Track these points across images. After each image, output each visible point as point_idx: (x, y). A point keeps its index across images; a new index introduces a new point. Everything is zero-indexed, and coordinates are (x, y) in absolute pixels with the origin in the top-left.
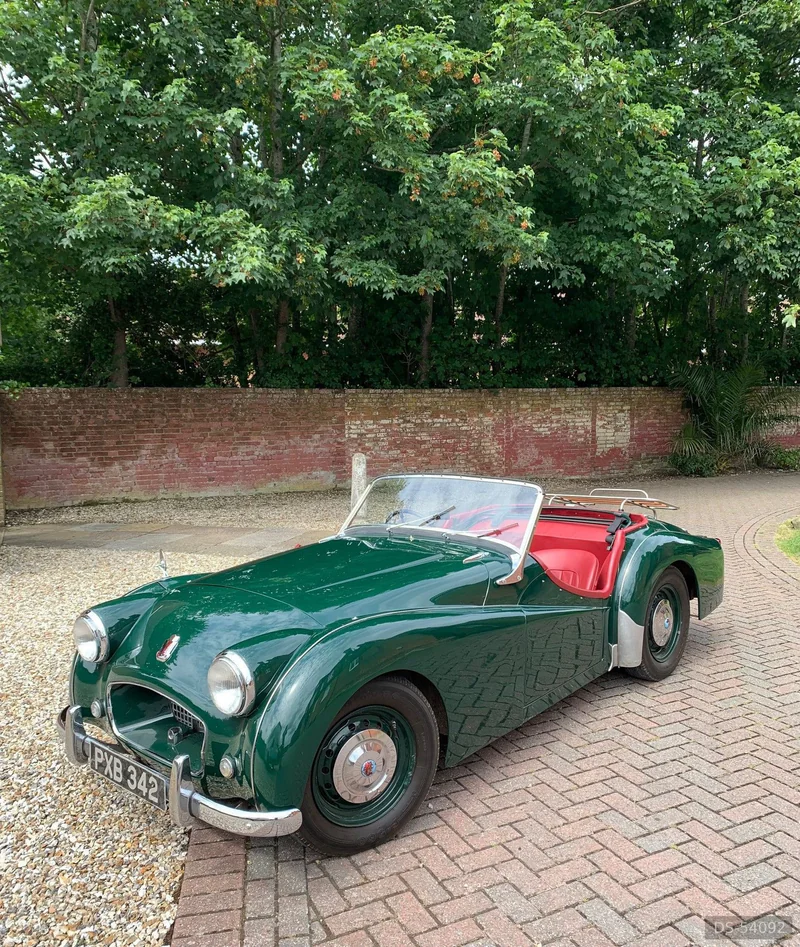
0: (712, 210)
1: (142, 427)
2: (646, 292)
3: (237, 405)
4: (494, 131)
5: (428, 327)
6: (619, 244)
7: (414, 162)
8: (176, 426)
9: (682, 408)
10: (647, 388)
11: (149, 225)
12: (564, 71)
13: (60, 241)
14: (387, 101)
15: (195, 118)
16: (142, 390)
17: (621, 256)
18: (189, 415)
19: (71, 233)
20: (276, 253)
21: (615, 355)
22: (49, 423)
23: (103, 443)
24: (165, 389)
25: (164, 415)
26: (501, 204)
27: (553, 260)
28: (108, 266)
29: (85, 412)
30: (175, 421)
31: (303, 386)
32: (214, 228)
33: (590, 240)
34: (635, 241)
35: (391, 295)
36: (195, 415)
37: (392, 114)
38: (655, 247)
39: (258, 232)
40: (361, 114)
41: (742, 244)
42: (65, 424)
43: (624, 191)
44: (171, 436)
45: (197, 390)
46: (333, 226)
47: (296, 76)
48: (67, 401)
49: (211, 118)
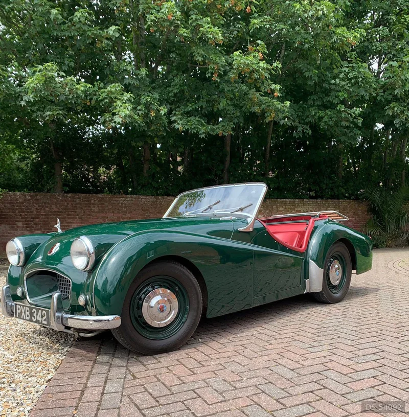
0: (382, 94)
1: (71, 215)
2: (347, 140)
3: (122, 204)
4: (259, 42)
5: (227, 164)
6: (330, 112)
7: (214, 58)
8: (89, 215)
9: (368, 212)
10: (348, 201)
11: (68, 93)
12: (298, 7)
13: (20, 102)
14: (198, 22)
15: (92, 32)
16: (70, 195)
17: (331, 118)
18: (96, 209)
19: (26, 98)
20: (139, 110)
21: (331, 182)
22: (19, 212)
23: (50, 224)
24: (82, 195)
25: (82, 208)
26: (263, 83)
27: (294, 121)
28: (46, 117)
29: (39, 206)
30: (88, 213)
31: (158, 195)
32: (104, 95)
33: (314, 110)
34: (338, 109)
35: (203, 136)
36: (99, 209)
37: (201, 29)
38: (349, 112)
39: (129, 96)
40: (184, 29)
41: (398, 112)
42: (28, 212)
43: (333, 82)
44: (86, 221)
45: (100, 196)
46: (172, 99)
47: (147, 8)
48: (29, 200)
49: (101, 31)
